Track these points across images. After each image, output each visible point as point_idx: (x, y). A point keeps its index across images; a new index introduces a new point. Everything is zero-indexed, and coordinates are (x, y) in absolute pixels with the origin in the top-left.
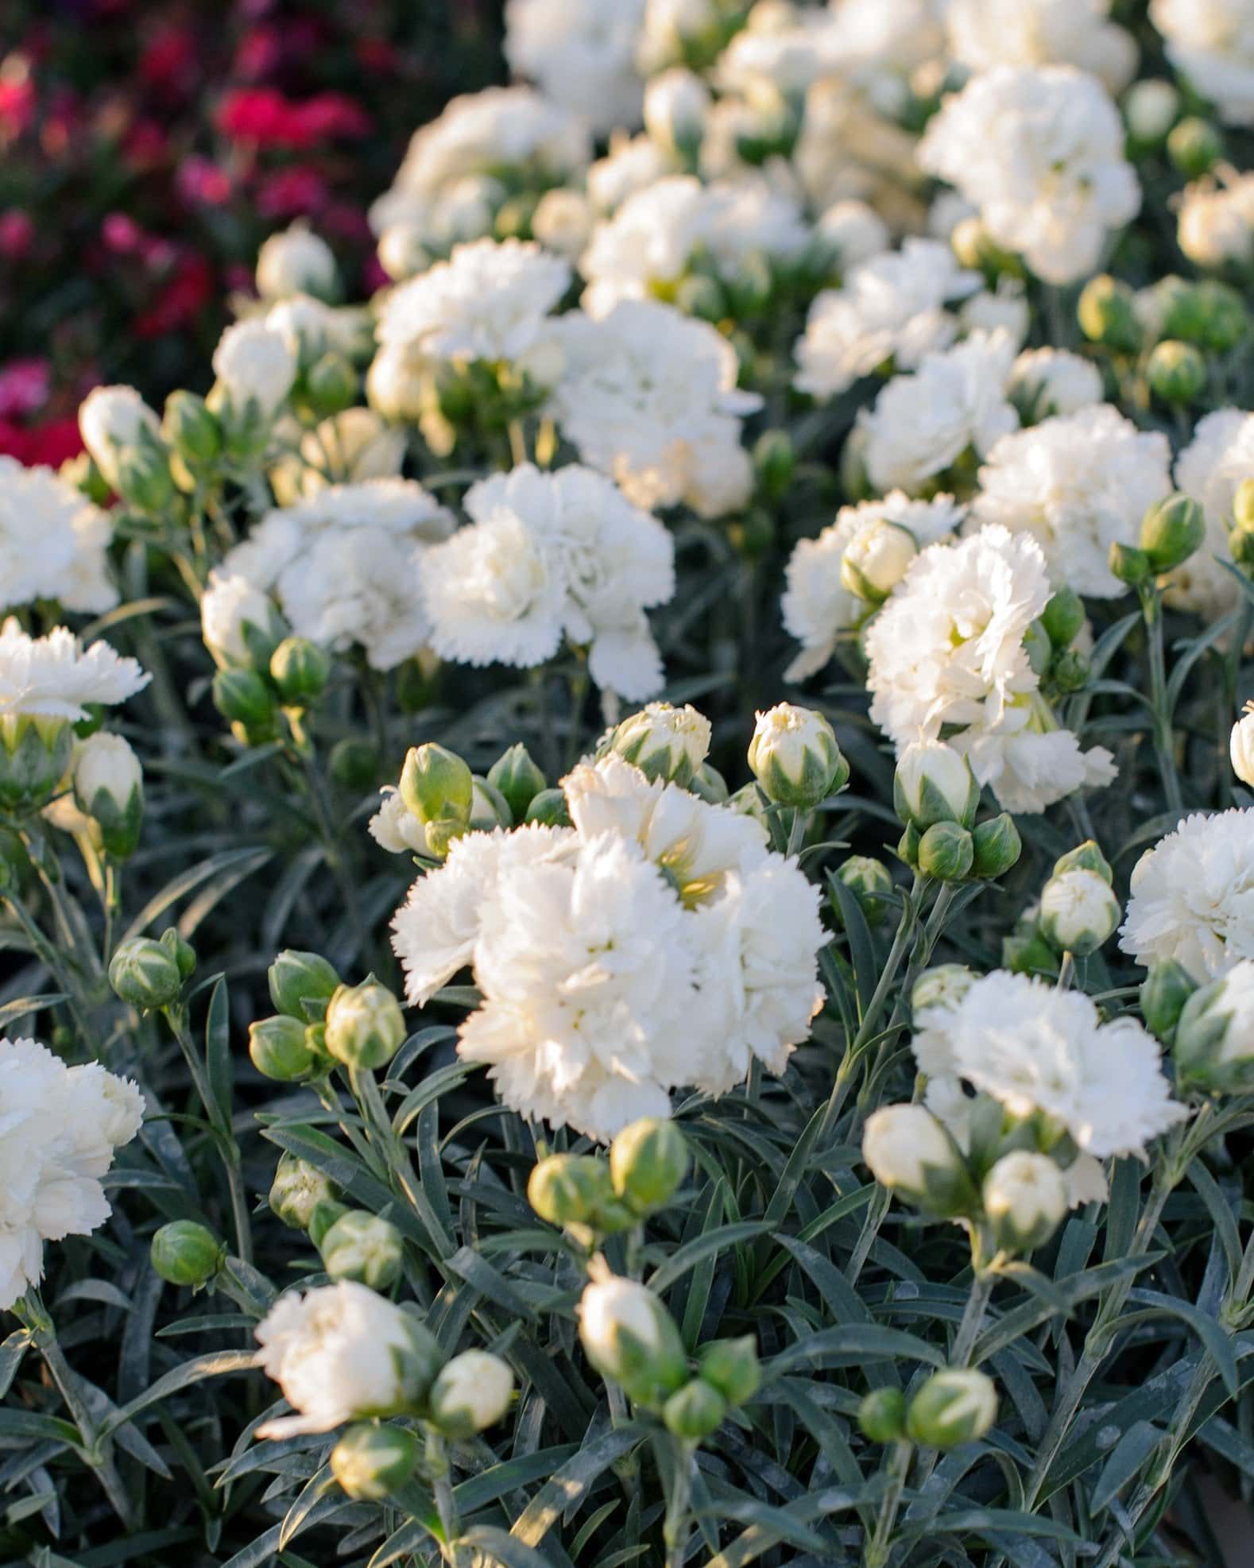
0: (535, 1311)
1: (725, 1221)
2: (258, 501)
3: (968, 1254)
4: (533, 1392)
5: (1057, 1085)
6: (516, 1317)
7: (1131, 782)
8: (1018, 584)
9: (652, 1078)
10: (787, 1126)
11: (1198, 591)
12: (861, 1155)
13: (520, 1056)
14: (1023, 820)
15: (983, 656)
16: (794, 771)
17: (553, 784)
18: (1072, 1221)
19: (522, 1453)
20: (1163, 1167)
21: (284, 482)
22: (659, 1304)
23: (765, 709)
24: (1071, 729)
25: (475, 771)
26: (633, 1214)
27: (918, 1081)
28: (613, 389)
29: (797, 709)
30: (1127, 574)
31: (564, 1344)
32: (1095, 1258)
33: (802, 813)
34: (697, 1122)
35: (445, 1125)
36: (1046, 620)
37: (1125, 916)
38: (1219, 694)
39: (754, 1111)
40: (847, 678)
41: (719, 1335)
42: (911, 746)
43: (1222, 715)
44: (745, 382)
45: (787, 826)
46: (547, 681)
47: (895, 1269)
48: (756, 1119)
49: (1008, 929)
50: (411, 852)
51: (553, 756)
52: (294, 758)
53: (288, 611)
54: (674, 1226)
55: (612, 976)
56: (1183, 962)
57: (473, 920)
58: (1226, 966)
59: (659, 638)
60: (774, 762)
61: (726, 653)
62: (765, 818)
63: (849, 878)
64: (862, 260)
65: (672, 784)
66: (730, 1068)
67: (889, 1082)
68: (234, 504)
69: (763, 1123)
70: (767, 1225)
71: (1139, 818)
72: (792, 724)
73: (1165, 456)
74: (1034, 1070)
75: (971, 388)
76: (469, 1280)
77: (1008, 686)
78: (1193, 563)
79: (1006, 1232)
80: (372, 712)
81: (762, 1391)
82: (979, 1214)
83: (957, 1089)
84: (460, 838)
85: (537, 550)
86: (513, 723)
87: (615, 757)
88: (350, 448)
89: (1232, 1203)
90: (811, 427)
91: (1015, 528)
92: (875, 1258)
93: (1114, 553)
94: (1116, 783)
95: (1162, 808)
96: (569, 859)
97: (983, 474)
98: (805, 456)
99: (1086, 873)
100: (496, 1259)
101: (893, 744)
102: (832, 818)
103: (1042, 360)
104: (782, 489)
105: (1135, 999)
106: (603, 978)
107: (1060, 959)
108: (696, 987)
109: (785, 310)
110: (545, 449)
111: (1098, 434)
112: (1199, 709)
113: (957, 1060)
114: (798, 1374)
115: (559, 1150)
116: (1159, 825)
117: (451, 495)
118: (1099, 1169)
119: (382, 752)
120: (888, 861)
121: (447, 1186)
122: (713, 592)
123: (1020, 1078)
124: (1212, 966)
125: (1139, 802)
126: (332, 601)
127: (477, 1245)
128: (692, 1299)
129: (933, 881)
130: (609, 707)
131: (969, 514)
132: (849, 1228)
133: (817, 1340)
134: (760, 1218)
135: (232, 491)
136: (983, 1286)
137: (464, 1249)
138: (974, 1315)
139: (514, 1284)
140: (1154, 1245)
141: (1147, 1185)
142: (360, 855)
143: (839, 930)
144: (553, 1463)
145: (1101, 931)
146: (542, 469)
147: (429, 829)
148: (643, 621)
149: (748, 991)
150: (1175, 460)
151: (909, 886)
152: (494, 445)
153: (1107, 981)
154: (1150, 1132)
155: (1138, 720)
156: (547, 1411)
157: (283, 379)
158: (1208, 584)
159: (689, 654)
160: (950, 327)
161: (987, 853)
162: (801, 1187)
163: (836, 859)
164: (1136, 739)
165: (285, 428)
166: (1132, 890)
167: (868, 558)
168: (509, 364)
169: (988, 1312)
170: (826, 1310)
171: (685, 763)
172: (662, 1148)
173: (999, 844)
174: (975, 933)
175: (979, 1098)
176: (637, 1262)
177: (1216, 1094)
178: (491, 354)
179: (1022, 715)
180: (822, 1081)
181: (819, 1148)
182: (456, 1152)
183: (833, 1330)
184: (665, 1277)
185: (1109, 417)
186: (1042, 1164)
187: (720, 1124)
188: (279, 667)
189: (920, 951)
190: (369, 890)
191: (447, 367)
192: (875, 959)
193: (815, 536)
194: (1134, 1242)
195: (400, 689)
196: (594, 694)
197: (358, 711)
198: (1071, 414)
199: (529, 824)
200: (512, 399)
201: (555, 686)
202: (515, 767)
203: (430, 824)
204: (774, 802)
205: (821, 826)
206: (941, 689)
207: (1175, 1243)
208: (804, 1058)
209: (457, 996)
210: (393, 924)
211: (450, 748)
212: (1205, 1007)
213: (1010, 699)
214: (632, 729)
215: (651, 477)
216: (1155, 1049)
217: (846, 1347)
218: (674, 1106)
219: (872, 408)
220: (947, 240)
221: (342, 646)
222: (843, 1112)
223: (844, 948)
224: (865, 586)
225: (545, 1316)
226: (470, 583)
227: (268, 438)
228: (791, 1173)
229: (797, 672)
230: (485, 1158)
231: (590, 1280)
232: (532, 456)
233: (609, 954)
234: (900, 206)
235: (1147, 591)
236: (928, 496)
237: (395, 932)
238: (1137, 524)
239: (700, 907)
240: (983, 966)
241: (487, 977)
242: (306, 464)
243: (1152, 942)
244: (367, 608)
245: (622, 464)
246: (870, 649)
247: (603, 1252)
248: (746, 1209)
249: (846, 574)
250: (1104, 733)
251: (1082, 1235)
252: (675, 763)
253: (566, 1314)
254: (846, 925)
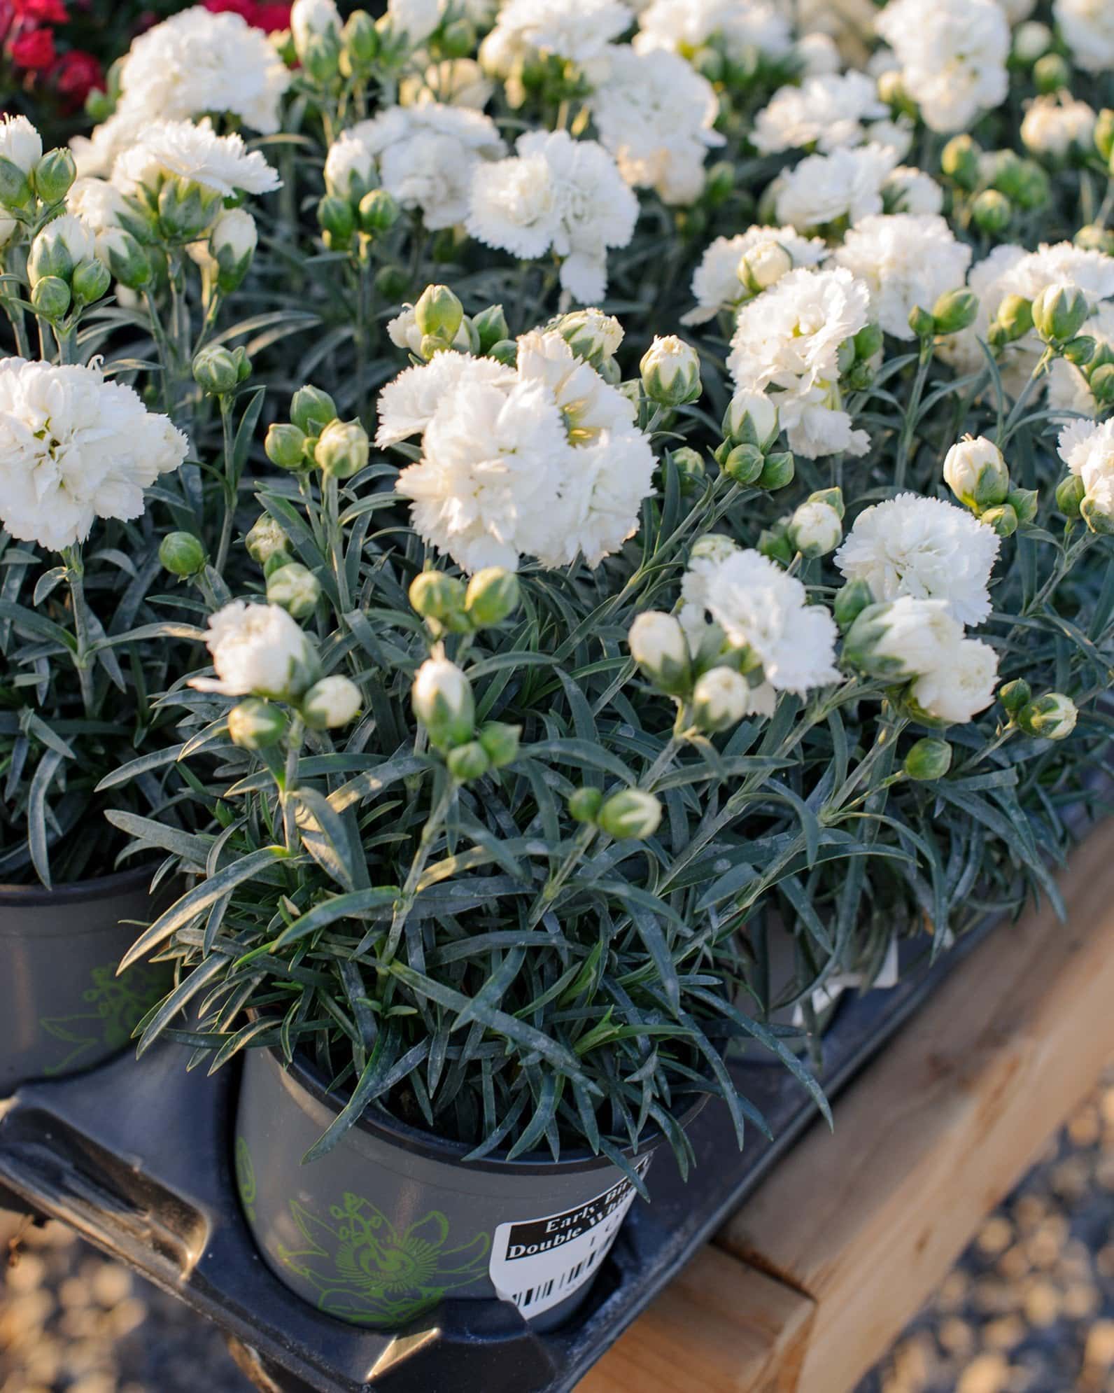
0: (389, 665)
1: (528, 649)
2: (387, 97)
3: (673, 721)
4: (370, 715)
5: (765, 634)
6: (375, 665)
7: (876, 459)
8: (847, 310)
9: (512, 543)
10: (588, 603)
11: (958, 353)
12: (627, 636)
13: (434, 501)
14: (800, 460)
15: (809, 349)
16: (666, 381)
17: (512, 337)
18: (746, 723)
19: (350, 751)
20: (814, 708)
21: (408, 90)
22: (469, 688)
23: (662, 335)
24: (850, 413)
25: (466, 313)
26: (472, 624)
27: (678, 602)
28: (634, 102)
29: (681, 342)
30: (918, 328)
31: (399, 691)
32: (752, 751)
33: (662, 409)
34: (530, 580)
35: (372, 528)
36: (857, 339)
37: (844, 542)
38: (950, 423)
39: (569, 586)
40: (720, 334)
41: (500, 719)
42: (746, 390)
43: (948, 436)
44: (719, 126)
45: (651, 414)
46: (531, 271)
47: (623, 714)
48: (568, 591)
49: (768, 526)
50: (409, 350)
51: (518, 321)
52: (355, 266)
53: (383, 172)
54: (495, 642)
55: (509, 471)
56: (870, 584)
57: (433, 406)
58: (896, 595)
59: (610, 268)
60: (656, 372)
61: (649, 292)
62: (638, 404)
63: (678, 460)
64: (818, 74)
65: (587, 363)
66: (563, 553)
67: (660, 597)
68: (372, 94)
69: (572, 595)
70: (553, 660)
71: (874, 483)
72: (675, 350)
73: (968, 262)
74: (754, 619)
75: (859, 179)
76: (354, 631)
77: (819, 372)
78: (962, 335)
79: (701, 718)
80: (414, 253)
81: (515, 763)
82: (688, 698)
83: (701, 615)
84: (443, 351)
85: (552, 187)
86: (501, 290)
87: (557, 334)
88: (457, 83)
89: (850, 745)
90: (750, 168)
91: (857, 276)
92: (613, 704)
93: (914, 312)
94: (866, 457)
95: (890, 482)
96: (506, 388)
97: (849, 235)
98: (739, 186)
99: (829, 506)
100: (376, 624)
101: (735, 384)
102: (681, 418)
103: (911, 174)
104: (719, 201)
105: (832, 596)
106: (502, 470)
107: (794, 555)
108: (559, 496)
109: (760, 89)
110: (579, 126)
111: (929, 234)
112: (934, 428)
113: (707, 596)
114: (540, 760)
115: (438, 569)
116: (885, 492)
117: (510, 134)
118: (773, 696)
119: (411, 282)
120: (707, 457)
121: (360, 567)
122: (654, 251)
123: (743, 622)
124: (888, 593)
125: (877, 474)
126: (414, 175)
127: (367, 611)
128: (490, 691)
129: (730, 479)
130: (564, 301)
131: (831, 257)
132: (604, 679)
133: (560, 743)
134: (550, 654)
135: (373, 85)
136: (676, 745)
137: (358, 611)
138: (664, 761)
139: (381, 643)
140: (792, 755)
141: (800, 715)
142: (377, 340)
143: (661, 490)
144: (368, 764)
145: (826, 546)
146: (572, 137)
147: (425, 339)
148: (604, 255)
149: (591, 509)
150: (972, 266)
151: (714, 477)
152: (548, 112)
153: (819, 579)
154: (813, 683)
155: (893, 422)
156: (375, 731)
157: (431, 25)
158: (967, 351)
159: (626, 284)
160: (859, 134)
161: (770, 472)
162: (582, 643)
163: (675, 445)
164: (889, 433)
165: (420, 57)
166: (854, 528)
167: (758, 262)
168: (574, 64)
169: (673, 762)
170: (573, 725)
171: (599, 352)
172: (503, 590)
173: (780, 469)
174: (746, 521)
175: (713, 625)
176: (464, 656)
177: (863, 673)
178: (565, 54)
179: (821, 394)
180: (618, 581)
181: (602, 623)
182: (374, 548)
183: (572, 740)
184: (477, 672)
185: (941, 224)
186: (739, 681)
187: (545, 587)
188: (365, 206)
189: (707, 521)
190: (374, 365)
191: (535, 54)
192: (678, 515)
193: (730, 237)
194: (780, 749)
195: (437, 245)
196: (557, 289)
197: (406, 250)
198: (917, 215)
199: (489, 358)
200: (569, 87)
201: (535, 276)
202: (493, 318)
203: (427, 336)
204: (647, 396)
205: (672, 421)
206: (777, 360)
207: (805, 758)
208: (612, 563)
209: (407, 450)
210: (382, 391)
211: (456, 293)
212: (874, 616)
213: (818, 381)
214: (574, 319)
215: (639, 166)
216: (834, 632)
217: (577, 753)
218: (520, 566)
219: (793, 170)
220: (876, 79)
221: (410, 206)
222: (624, 605)
223: (660, 502)
224: (751, 279)
225: (394, 670)
226: (503, 194)
227: (407, 60)
228: (579, 632)
229: (689, 319)
230: (390, 557)
231: (430, 657)
232: (569, 127)
233: (511, 456)
234: (854, 49)
235: (926, 343)
236: (809, 236)
237: (381, 397)
238: (935, 298)
239: (579, 446)
240: (744, 543)
241: (429, 444)
242: (425, 83)
243: (855, 564)
244: (433, 187)
245: (624, 151)
246: (740, 320)
247: (444, 642)
248: (543, 646)
249: (741, 267)
250: (869, 423)
251: (748, 734)
252: (593, 351)
253: (407, 672)
254: (667, 488)
